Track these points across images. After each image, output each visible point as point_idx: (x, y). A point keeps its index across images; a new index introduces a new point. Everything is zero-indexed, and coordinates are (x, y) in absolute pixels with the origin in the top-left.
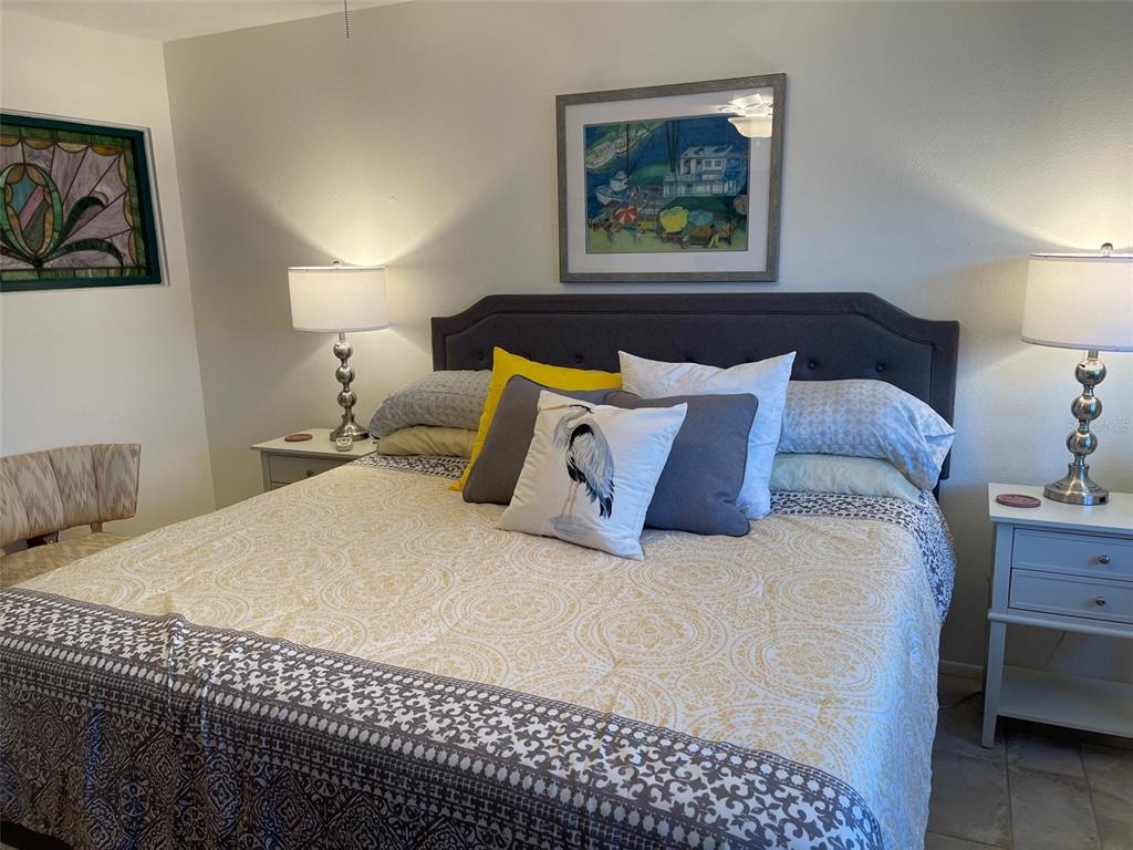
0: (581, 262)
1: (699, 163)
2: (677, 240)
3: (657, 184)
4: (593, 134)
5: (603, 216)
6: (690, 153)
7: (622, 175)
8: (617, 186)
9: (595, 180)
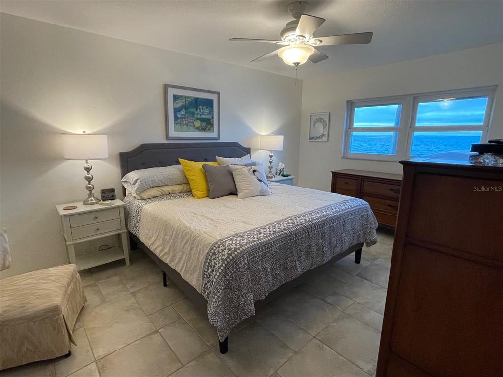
0: (173, 133)
1: (203, 109)
2: (198, 128)
3: (193, 114)
4: (176, 98)
5: (179, 121)
6: (201, 107)
7: (183, 110)
8: (183, 113)
9: (176, 111)
